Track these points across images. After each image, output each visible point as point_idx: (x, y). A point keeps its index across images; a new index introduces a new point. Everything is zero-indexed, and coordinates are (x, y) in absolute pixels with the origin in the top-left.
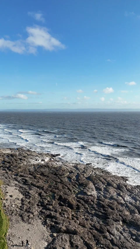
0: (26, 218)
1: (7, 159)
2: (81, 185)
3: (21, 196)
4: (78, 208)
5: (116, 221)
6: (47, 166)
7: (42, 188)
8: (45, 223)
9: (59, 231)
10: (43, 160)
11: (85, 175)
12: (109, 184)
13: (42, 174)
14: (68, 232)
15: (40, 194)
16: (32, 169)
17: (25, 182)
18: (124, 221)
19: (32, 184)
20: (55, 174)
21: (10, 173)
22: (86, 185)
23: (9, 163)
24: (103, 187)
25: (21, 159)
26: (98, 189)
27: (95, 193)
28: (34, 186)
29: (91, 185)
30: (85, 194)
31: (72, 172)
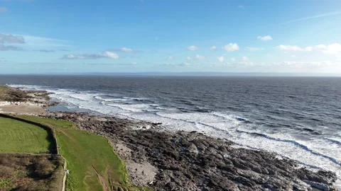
0: (138, 161)
1: (106, 125)
2: (184, 146)
3: (130, 150)
4: (180, 159)
5: (212, 166)
6: (149, 131)
7: (148, 146)
8: (153, 165)
9: (165, 168)
10: (144, 127)
11: (188, 139)
12: (211, 146)
13: (146, 137)
14: (171, 169)
15: (146, 150)
16: (135, 133)
17: (131, 141)
18: (219, 167)
19: (138, 143)
20: (159, 138)
21: (114, 135)
22: (189, 146)
23: (110, 128)
24: (204, 148)
25: (121, 126)
26: (200, 149)
27: (197, 152)
28: (140, 144)
29: (193, 146)
30: (188, 151)
31: (175, 137)
